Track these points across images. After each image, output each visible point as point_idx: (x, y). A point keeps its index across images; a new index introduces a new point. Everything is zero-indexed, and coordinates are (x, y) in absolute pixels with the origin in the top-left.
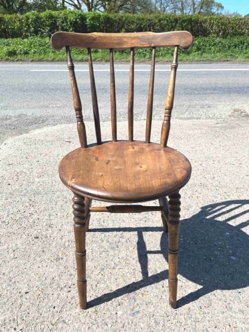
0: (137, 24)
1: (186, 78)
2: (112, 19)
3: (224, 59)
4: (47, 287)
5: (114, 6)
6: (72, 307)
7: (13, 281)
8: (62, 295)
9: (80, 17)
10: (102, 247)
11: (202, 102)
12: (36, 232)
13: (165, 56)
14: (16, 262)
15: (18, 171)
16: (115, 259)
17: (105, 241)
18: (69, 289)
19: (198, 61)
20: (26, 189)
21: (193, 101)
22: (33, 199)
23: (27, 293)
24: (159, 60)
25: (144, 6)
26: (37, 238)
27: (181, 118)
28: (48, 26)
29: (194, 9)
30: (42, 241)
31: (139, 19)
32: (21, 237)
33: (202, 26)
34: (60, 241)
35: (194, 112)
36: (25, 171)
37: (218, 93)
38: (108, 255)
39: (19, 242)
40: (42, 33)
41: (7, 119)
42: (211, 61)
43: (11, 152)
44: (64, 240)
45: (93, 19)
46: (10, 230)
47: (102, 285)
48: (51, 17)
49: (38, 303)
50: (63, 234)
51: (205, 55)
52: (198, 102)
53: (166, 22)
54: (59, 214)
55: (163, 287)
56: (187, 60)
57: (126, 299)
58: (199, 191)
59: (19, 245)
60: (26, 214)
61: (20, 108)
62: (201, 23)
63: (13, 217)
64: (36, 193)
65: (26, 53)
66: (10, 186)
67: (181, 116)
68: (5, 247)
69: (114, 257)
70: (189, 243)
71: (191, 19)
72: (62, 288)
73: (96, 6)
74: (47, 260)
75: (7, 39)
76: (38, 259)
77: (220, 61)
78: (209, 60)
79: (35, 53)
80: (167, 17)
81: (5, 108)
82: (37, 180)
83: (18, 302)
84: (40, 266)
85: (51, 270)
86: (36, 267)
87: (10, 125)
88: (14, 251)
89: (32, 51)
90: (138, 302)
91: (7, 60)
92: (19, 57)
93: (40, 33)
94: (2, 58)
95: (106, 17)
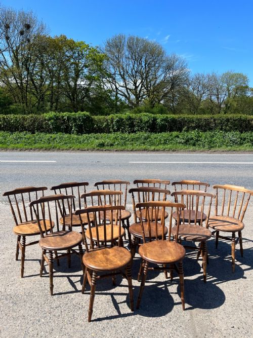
0: (196, 123)
9: (152, 119)
13: (221, 146)
28: (127, 125)
31: (198, 120)
45: (162, 120)
48: (130, 118)
53: (219, 121)
56: (240, 150)
65: (112, 145)
75: (95, 133)
79: (118, 144)
89: (116, 143)
91: (98, 150)
92: (107, 148)
93: (121, 129)
94: (94, 148)
95: (172, 119)
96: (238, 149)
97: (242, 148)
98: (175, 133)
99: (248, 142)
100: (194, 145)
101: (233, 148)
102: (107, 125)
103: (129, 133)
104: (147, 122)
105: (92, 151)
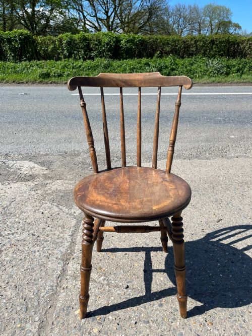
0: (172, 46)
2: (146, 41)
9: (114, 40)
13: (202, 77)
19: (238, 83)
28: (82, 48)
31: (174, 41)
40: (76, 55)
45: (128, 42)
48: (85, 39)
51: (244, 76)
65: (60, 75)
71: (228, 40)
75: (39, 60)
78: (249, 82)
80: (203, 38)
89: (66, 73)
91: (41, 82)
92: (53, 79)
93: (73, 55)
94: (36, 80)
95: (140, 40)
96: (223, 80)
97: (229, 79)
98: (144, 60)
101: (217, 79)
102: (55, 49)
103: (85, 60)
104: (108, 44)
105: (33, 83)
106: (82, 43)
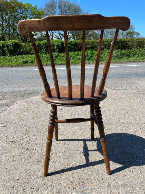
0: (91, 45)
1: (119, 70)
2: (78, 43)
3: (141, 60)
4: (30, 177)
5: (79, 38)
6: (44, 189)
7: (11, 173)
8: (39, 182)
9: (61, 43)
10: (65, 155)
11: (128, 81)
12: (27, 146)
14: (14, 162)
15: (22, 116)
16: (73, 163)
17: (67, 152)
18: (44, 179)
19: (126, 62)
20: (24, 125)
21: (123, 81)
22: (28, 130)
23: (18, 179)
24: (103, 62)
25: (95, 37)
26: (28, 150)
27: (116, 90)
28: (44, 48)
29: (123, 36)
30: (30, 152)
31: (92, 42)
32: (19, 149)
33: (127, 44)
34: (41, 152)
35: (124, 86)
36: (25, 116)
37: (138, 77)
38: (69, 160)
39: (17, 152)
40: (41, 52)
41: (19, 92)
42: (134, 62)
43: (19, 107)
44: (43, 151)
46: (13, 145)
47: (64, 177)
49: (24, 185)
50: (42, 148)
51: (130, 59)
52: (126, 81)
54: (42, 138)
55: (102, 180)
57: (78, 186)
58: (126, 126)
59: (17, 154)
60: (23, 137)
61: (26, 87)
62: (126, 42)
63: (15, 139)
64: (30, 127)
65: (32, 62)
66: (16, 124)
67: (116, 89)
68: (9, 154)
69: (72, 161)
70: (120, 154)
71: (121, 41)
72: (39, 178)
73: (70, 38)
74: (32, 162)
75: (23, 55)
76: (27, 161)
77: (139, 61)
78: (132, 61)
80: (107, 40)
81: (19, 87)
82: (31, 120)
83: (12, 185)
84: (28, 165)
85: (34, 167)
86: (25, 165)
87: (20, 95)
88: (14, 156)
90: (85, 188)
91: (23, 66)
92: (29, 64)
94: (20, 65)
95: (74, 42)
96: (119, 61)
97: (121, 60)
98: (76, 53)
99: (126, 56)
100: (89, 60)
101: (115, 60)
103: (46, 54)
104: (57, 45)
105: (19, 66)
106: (44, 45)
